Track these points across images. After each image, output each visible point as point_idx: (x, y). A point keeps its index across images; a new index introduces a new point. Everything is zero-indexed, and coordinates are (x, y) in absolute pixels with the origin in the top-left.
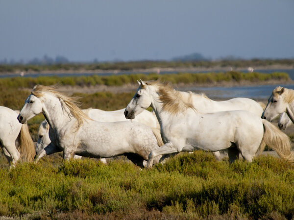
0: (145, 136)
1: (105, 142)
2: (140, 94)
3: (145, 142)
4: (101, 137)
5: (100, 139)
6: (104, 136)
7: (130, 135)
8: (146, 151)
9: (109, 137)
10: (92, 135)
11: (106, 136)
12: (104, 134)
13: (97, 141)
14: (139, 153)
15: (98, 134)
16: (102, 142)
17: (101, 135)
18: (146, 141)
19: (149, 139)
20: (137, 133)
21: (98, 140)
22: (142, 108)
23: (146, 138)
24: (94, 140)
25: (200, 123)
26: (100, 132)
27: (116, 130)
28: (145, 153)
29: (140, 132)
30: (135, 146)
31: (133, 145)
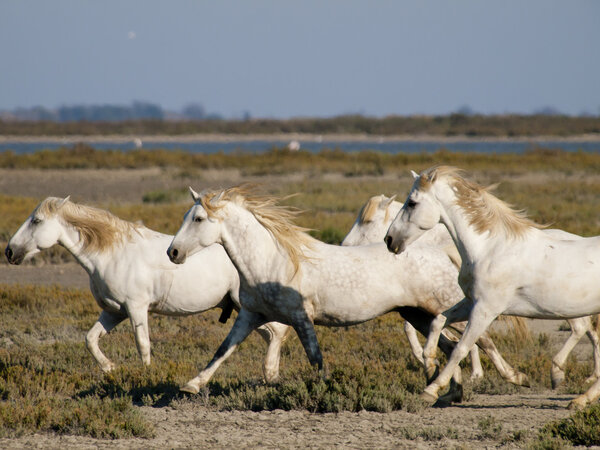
0: (435, 269)
1: (357, 287)
2: (416, 200)
3: (436, 281)
4: (349, 277)
5: (348, 280)
6: (355, 273)
7: (406, 269)
8: (438, 301)
9: (364, 276)
10: (332, 274)
11: (358, 273)
12: (354, 269)
13: (342, 285)
14: (425, 306)
15: (343, 272)
16: (352, 287)
17: (350, 272)
18: (439, 279)
19: (444, 273)
20: (419, 263)
21: (345, 284)
22: (421, 228)
23: (438, 272)
24: (337, 285)
25: (546, 256)
26: (347, 266)
27: (376, 259)
28: (438, 305)
29: (426, 261)
30: (417, 291)
31: (412, 290)
